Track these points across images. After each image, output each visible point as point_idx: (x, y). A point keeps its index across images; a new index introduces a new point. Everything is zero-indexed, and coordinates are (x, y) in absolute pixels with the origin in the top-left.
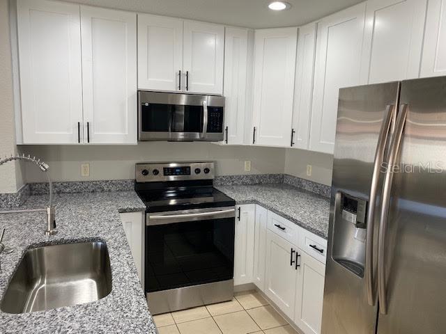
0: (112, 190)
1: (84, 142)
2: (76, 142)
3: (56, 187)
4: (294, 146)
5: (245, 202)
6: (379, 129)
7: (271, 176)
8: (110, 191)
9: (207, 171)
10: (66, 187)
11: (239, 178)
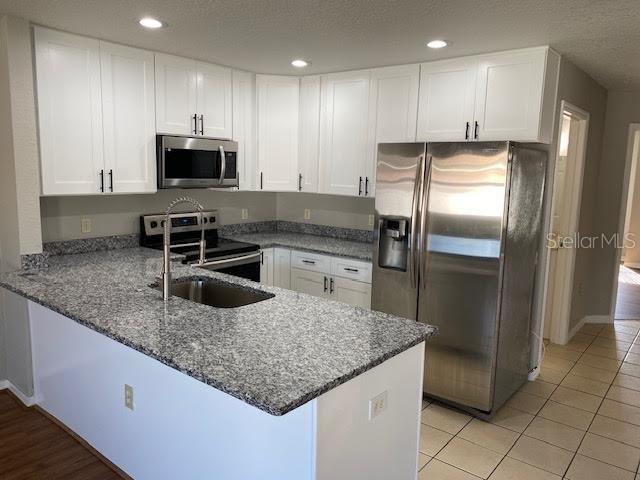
0: (117, 247)
1: (107, 191)
2: (99, 192)
3: (56, 248)
4: (303, 190)
5: (266, 247)
6: (413, 175)
7: (266, 223)
8: (114, 248)
9: (213, 220)
10: (67, 247)
11: (239, 226)
